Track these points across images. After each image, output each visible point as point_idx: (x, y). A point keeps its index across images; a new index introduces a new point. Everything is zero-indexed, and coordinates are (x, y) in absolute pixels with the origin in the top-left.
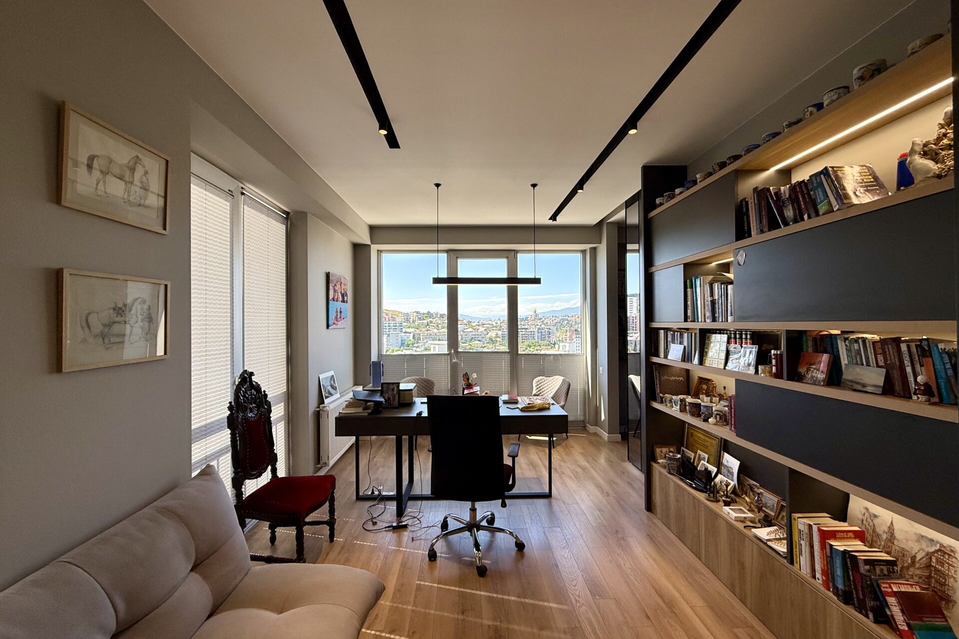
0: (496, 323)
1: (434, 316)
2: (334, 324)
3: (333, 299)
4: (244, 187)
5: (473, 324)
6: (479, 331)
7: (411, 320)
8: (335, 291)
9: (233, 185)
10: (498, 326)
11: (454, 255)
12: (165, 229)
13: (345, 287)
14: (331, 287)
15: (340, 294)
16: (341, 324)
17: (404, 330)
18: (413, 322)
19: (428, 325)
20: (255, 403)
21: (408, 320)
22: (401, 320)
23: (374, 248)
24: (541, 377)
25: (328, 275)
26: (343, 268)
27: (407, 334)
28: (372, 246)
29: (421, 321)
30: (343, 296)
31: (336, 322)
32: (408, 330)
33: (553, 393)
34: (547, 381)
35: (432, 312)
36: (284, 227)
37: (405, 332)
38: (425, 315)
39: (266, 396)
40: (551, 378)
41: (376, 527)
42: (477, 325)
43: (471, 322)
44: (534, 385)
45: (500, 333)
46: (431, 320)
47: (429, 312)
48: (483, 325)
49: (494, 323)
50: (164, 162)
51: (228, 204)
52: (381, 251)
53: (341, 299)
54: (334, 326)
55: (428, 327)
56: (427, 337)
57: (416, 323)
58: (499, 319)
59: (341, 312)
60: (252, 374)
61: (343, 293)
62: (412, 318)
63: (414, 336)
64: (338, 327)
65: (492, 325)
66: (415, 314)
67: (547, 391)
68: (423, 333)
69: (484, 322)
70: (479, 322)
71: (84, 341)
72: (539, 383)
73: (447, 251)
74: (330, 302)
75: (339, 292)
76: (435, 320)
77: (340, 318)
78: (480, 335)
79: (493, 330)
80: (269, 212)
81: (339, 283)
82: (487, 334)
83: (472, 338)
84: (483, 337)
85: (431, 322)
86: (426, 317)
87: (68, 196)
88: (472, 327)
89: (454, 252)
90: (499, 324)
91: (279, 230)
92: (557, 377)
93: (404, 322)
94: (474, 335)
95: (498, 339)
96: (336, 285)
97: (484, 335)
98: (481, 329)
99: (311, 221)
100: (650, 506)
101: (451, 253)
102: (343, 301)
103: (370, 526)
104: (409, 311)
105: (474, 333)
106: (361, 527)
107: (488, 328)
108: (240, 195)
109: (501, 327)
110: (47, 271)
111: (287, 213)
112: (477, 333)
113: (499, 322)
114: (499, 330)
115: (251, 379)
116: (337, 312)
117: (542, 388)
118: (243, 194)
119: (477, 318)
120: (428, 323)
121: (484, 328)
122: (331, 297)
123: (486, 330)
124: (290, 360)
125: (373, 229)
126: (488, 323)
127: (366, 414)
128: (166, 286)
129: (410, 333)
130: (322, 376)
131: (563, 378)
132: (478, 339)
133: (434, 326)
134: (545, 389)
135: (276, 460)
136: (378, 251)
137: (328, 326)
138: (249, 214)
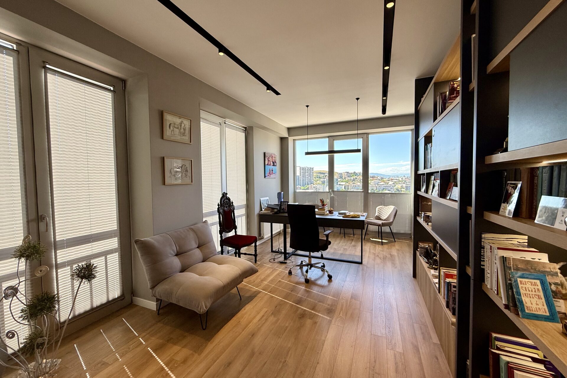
0: (402, 179)
1: (358, 174)
2: (268, 176)
3: (268, 165)
4: (225, 120)
5: (385, 180)
6: (389, 184)
7: (344, 177)
8: (269, 161)
9: (221, 120)
10: (403, 180)
11: (332, 139)
12: (191, 142)
13: (275, 159)
14: (266, 159)
15: (272, 162)
16: (272, 176)
17: (339, 183)
18: (345, 178)
19: (354, 180)
20: (228, 205)
21: (341, 177)
22: (337, 177)
23: (291, 139)
24: (381, 206)
25: (265, 153)
26: (274, 150)
27: (341, 186)
28: (289, 138)
29: (350, 178)
30: (273, 163)
31: (269, 175)
32: (342, 183)
33: (388, 215)
34: (385, 209)
35: (356, 172)
36: (244, 134)
37: (339, 185)
38: (352, 174)
39: (232, 203)
40: (387, 207)
41: (274, 261)
42: (388, 180)
43: (383, 178)
44: (377, 210)
45: (404, 185)
46: (356, 177)
47: (355, 172)
48: (392, 180)
49: (400, 179)
50: (190, 121)
51: (219, 128)
52: (295, 140)
53: (272, 164)
54: (268, 177)
55: (354, 181)
56: (353, 187)
57: (347, 179)
58: (404, 176)
59: (272, 170)
60: (227, 194)
61: (273, 161)
62: (344, 176)
63: (345, 187)
64: (271, 177)
65: (399, 180)
66: (346, 174)
67: (384, 214)
68: (350, 185)
69: (393, 178)
70: (389, 178)
71: (170, 177)
72: (379, 209)
73: (328, 137)
74: (266, 166)
75: (271, 161)
76: (358, 177)
77: (272, 173)
78: (390, 187)
79: (399, 183)
80: (236, 129)
81: (271, 157)
82: (395, 186)
83: (384, 189)
84: (391, 188)
85: (356, 178)
86: (353, 175)
87: (165, 137)
88: (384, 181)
89: (332, 137)
90: (404, 179)
91: (243, 135)
92: (391, 206)
93: (339, 179)
94: (385, 187)
95: (403, 189)
96: (269, 158)
97: (393, 186)
98: (391, 183)
99: (255, 130)
100: (415, 276)
101: (330, 138)
102: (274, 165)
103: (272, 261)
104: (342, 172)
105: (385, 186)
106: (268, 261)
107: (395, 182)
108: (224, 123)
109: (405, 181)
110: (161, 157)
111: (245, 128)
112: (387, 186)
113: (404, 178)
114: (404, 183)
115: (226, 196)
116: (270, 170)
117: (381, 212)
118: (225, 123)
119: (388, 176)
120: (354, 179)
121: (393, 182)
122: (266, 163)
123: (394, 183)
124: (248, 191)
125: (289, 129)
126: (396, 179)
127: (271, 214)
128: (192, 160)
129: (343, 185)
130: (261, 199)
131: (394, 207)
132: (388, 189)
133: (358, 181)
134: (383, 213)
135: (237, 228)
136: (294, 140)
137: (265, 177)
138: (228, 131)
